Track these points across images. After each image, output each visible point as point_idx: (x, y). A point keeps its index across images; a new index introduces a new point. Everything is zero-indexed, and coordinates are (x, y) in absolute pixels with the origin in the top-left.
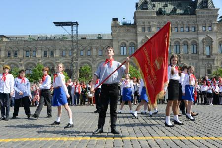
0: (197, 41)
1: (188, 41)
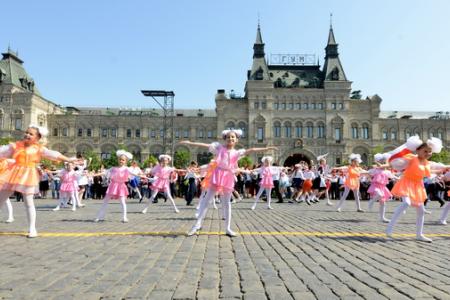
0: (324, 121)
1: (313, 121)
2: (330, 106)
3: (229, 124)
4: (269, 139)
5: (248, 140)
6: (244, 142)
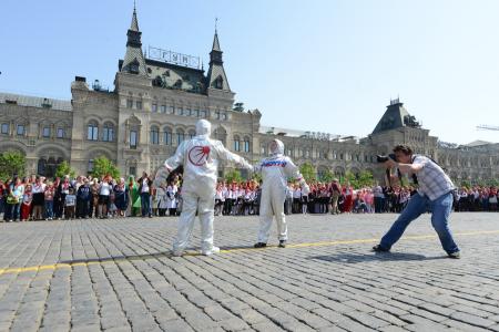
3: (90, 122)
4: (146, 145)
5: (116, 144)
6: (112, 147)
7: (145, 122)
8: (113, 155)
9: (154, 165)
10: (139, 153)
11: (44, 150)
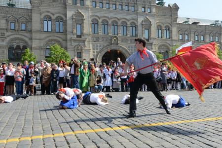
0: (136, 22)
1: (127, 21)
2: (141, 10)
3: (45, 17)
4: (88, 35)
5: (66, 35)
6: (63, 36)
7: (87, 16)
8: (64, 43)
9: (95, 51)
10: (84, 41)
11: (12, 40)
